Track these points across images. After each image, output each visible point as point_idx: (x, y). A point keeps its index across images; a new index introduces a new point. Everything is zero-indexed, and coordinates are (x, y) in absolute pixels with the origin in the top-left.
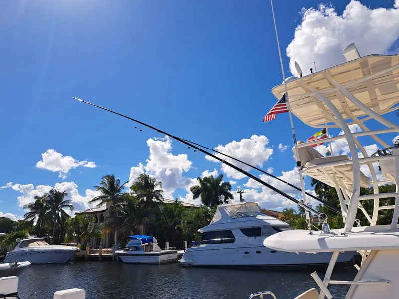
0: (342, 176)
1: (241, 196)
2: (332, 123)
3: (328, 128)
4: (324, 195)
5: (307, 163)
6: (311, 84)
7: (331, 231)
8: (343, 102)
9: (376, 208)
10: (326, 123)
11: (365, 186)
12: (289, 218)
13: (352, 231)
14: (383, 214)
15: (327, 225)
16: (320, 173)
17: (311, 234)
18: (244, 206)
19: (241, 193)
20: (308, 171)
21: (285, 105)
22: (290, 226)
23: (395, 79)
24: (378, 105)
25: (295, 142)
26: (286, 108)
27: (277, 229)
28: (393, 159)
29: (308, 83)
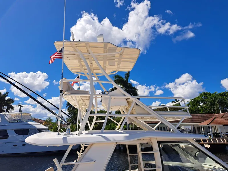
0: (83, 102)
1: (20, 109)
2: (83, 73)
3: (80, 75)
4: (72, 112)
5: (66, 92)
6: (78, 47)
7: (71, 133)
8: (91, 64)
9: (94, 121)
10: (80, 72)
11: (92, 109)
12: (49, 124)
13: (82, 133)
14: (97, 124)
15: (69, 129)
16: (72, 99)
17: (59, 134)
18: (21, 115)
19: (21, 106)
20: (66, 96)
21: (61, 54)
22: (49, 129)
23: (116, 59)
24: (106, 69)
25: (62, 78)
26: (61, 56)
27: (40, 130)
28: (109, 96)
29: (77, 46)
